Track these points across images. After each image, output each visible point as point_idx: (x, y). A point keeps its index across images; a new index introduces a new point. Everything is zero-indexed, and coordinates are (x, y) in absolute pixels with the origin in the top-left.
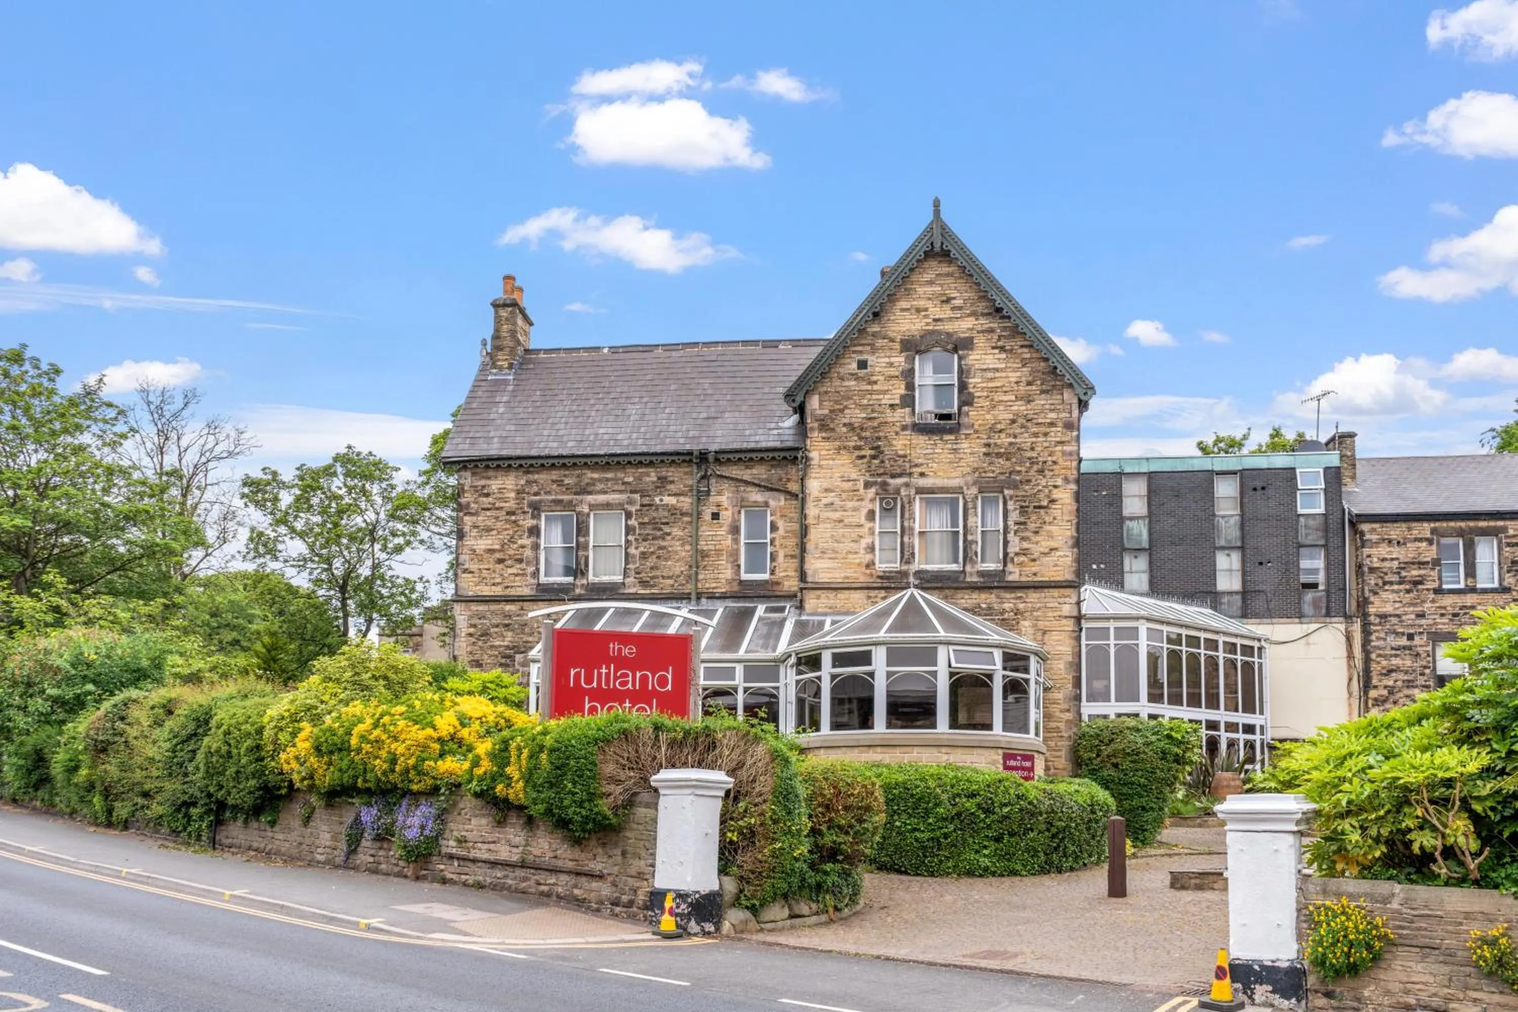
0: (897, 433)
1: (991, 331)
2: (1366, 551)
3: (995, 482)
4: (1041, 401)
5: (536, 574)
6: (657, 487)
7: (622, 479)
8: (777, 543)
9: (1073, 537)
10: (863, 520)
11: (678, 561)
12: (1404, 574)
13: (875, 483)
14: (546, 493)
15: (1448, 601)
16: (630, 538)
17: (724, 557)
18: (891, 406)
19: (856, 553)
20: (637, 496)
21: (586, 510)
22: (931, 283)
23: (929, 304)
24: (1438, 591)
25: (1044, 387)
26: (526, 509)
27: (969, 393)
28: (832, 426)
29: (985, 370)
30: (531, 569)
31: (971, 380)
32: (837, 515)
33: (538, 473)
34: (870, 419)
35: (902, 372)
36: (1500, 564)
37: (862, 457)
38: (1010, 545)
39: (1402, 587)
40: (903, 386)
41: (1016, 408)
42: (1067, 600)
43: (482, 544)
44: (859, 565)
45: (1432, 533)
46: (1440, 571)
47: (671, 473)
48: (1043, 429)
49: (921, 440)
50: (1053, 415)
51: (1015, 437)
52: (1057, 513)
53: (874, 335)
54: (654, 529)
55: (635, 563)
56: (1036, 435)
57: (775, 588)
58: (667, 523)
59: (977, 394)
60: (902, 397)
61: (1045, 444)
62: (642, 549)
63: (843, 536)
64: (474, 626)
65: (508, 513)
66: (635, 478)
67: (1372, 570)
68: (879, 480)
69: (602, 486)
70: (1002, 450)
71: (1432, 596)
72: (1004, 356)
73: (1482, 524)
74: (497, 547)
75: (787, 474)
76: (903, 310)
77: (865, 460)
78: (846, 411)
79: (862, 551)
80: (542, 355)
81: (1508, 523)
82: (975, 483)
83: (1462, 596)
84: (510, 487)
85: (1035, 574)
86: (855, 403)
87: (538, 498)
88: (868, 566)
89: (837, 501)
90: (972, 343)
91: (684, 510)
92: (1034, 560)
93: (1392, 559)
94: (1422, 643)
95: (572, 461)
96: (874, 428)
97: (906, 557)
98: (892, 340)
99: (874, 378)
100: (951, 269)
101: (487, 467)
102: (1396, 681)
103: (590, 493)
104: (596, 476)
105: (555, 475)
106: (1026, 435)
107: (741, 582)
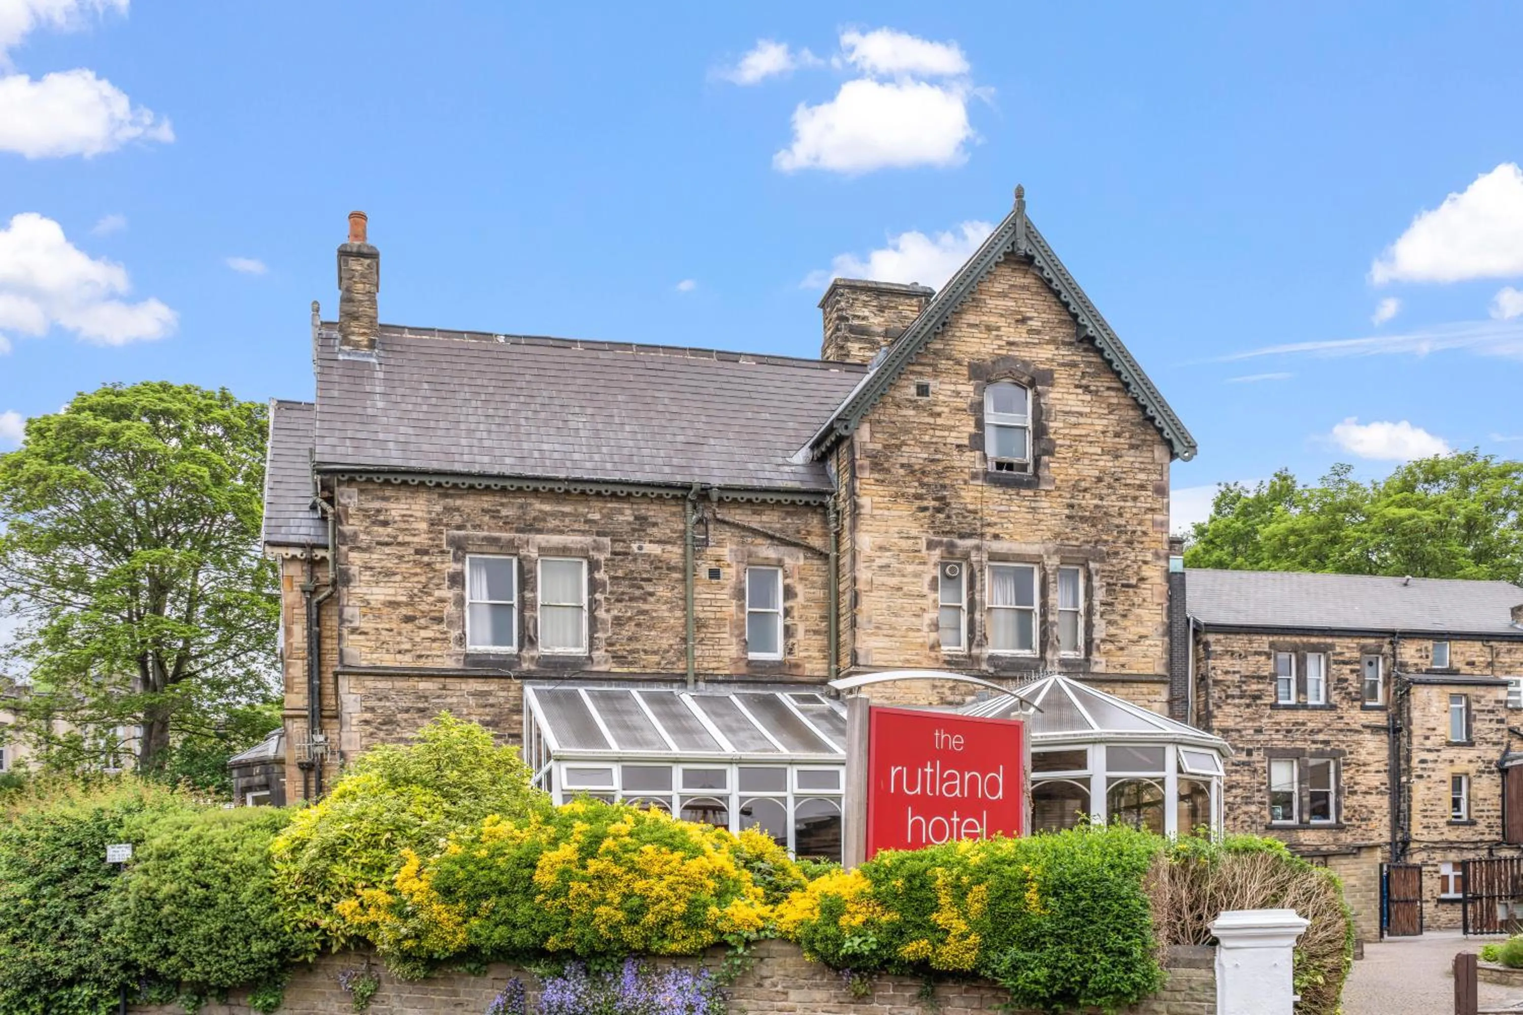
0: (966, 482)
1: (1073, 365)
2: (1211, 662)
3: (1079, 552)
4: (1130, 457)
5: (461, 640)
6: (634, 530)
7: (585, 516)
8: (796, 614)
9: (1163, 623)
10: (926, 590)
11: (665, 630)
12: (1244, 687)
13: (940, 543)
14: (474, 527)
15: (1282, 717)
16: (598, 596)
17: (727, 629)
18: (958, 446)
19: (919, 630)
20: (607, 540)
21: (534, 553)
22: (1003, 295)
23: (1002, 322)
24: (1274, 706)
25: (1133, 441)
26: (445, 547)
27: (1050, 440)
28: (886, 465)
29: (1067, 413)
30: (454, 633)
31: (1051, 424)
32: (894, 581)
33: (461, 497)
34: (932, 461)
35: (971, 405)
36: (1327, 681)
37: (925, 509)
38: (1095, 630)
39: (1242, 701)
40: (972, 423)
41: (1101, 463)
42: (1157, 697)
43: (380, 594)
44: (922, 645)
45: (1270, 647)
46: (1276, 686)
47: (653, 511)
48: (1132, 492)
49: (994, 493)
50: (1142, 476)
51: (1102, 499)
52: (1147, 594)
53: (936, 353)
54: (632, 586)
55: (606, 631)
56: (1124, 498)
57: (794, 671)
58: (649, 580)
59: (1059, 442)
60: (972, 437)
61: (1135, 510)
62: (615, 612)
63: (902, 608)
64: (372, 710)
65: (417, 552)
66: (603, 516)
67: (1216, 682)
68: (945, 539)
69: (557, 522)
70: (1087, 514)
71: (1269, 711)
72: (1088, 397)
73: (1314, 640)
74: (404, 599)
75: (806, 524)
76: (970, 325)
77: (927, 514)
78: (904, 448)
79: (926, 629)
80: (407, 335)
81: (1336, 640)
82: (1056, 552)
83: (1295, 712)
84: (419, 514)
85: (1123, 666)
86: (915, 439)
87: (462, 533)
88: (932, 648)
89: (895, 564)
90: (1052, 378)
91: (672, 563)
92: (1122, 649)
93: (1234, 672)
94: (1259, 759)
95: (516, 484)
96: (938, 473)
97: (978, 638)
98: (958, 363)
99: (938, 409)
100: (1026, 281)
101: (387, 482)
102: (1235, 797)
103: (540, 531)
104: (547, 508)
105: (487, 502)
106: (1114, 497)
107: (750, 663)
